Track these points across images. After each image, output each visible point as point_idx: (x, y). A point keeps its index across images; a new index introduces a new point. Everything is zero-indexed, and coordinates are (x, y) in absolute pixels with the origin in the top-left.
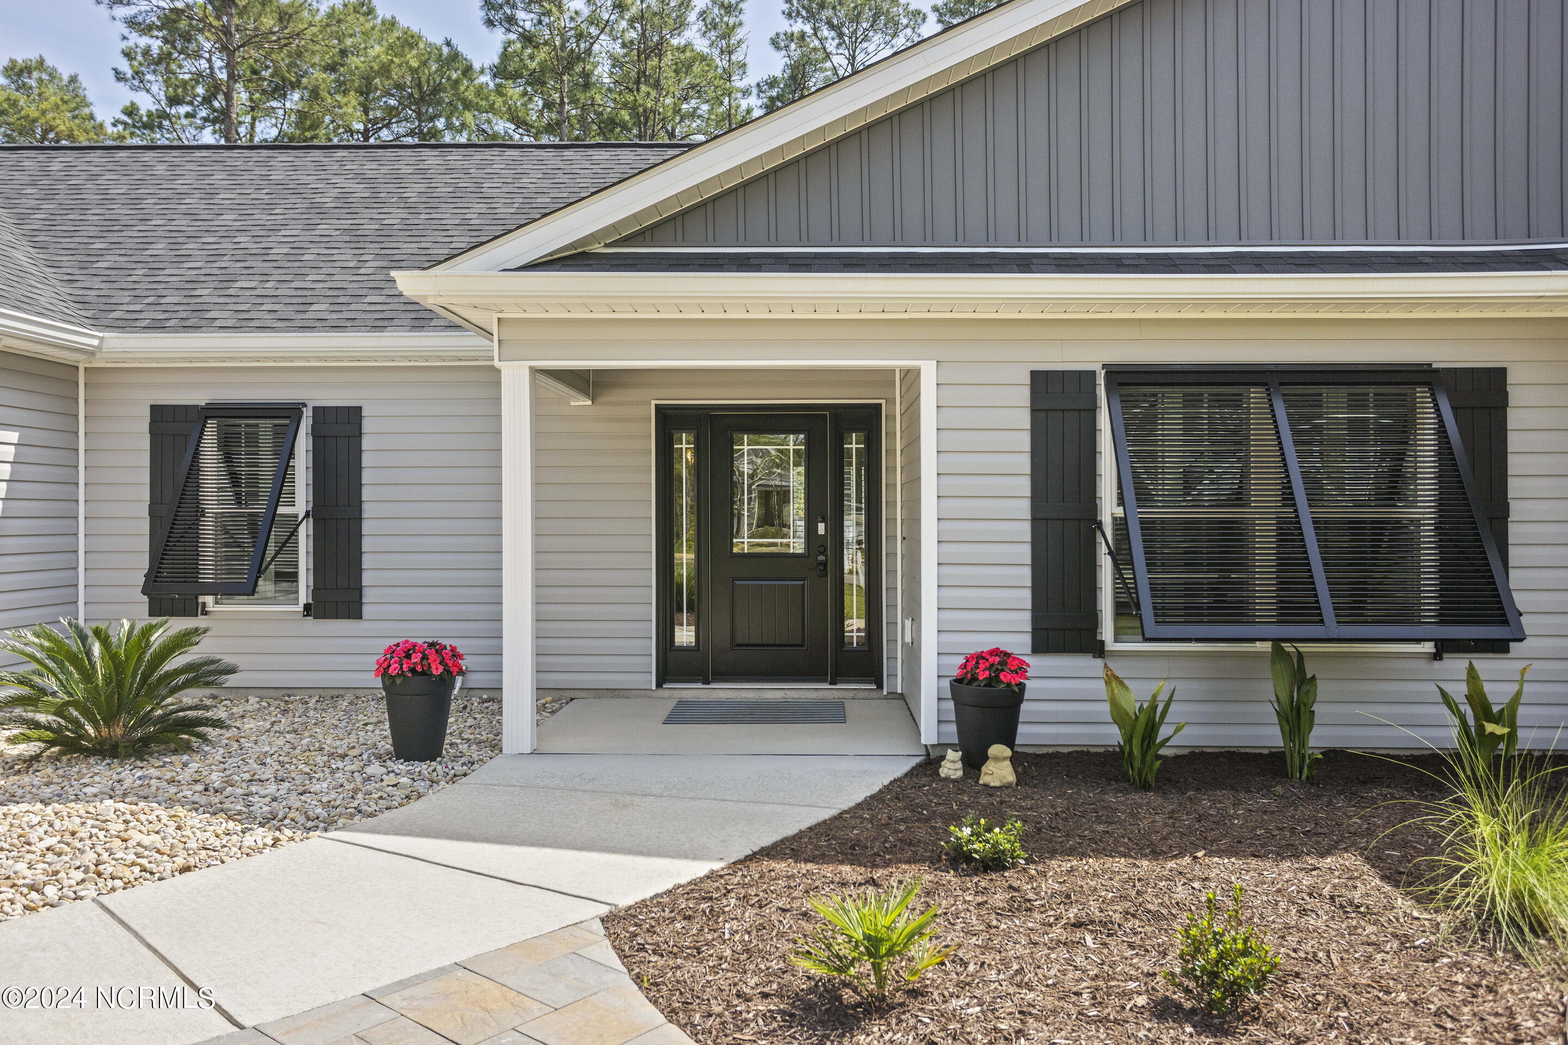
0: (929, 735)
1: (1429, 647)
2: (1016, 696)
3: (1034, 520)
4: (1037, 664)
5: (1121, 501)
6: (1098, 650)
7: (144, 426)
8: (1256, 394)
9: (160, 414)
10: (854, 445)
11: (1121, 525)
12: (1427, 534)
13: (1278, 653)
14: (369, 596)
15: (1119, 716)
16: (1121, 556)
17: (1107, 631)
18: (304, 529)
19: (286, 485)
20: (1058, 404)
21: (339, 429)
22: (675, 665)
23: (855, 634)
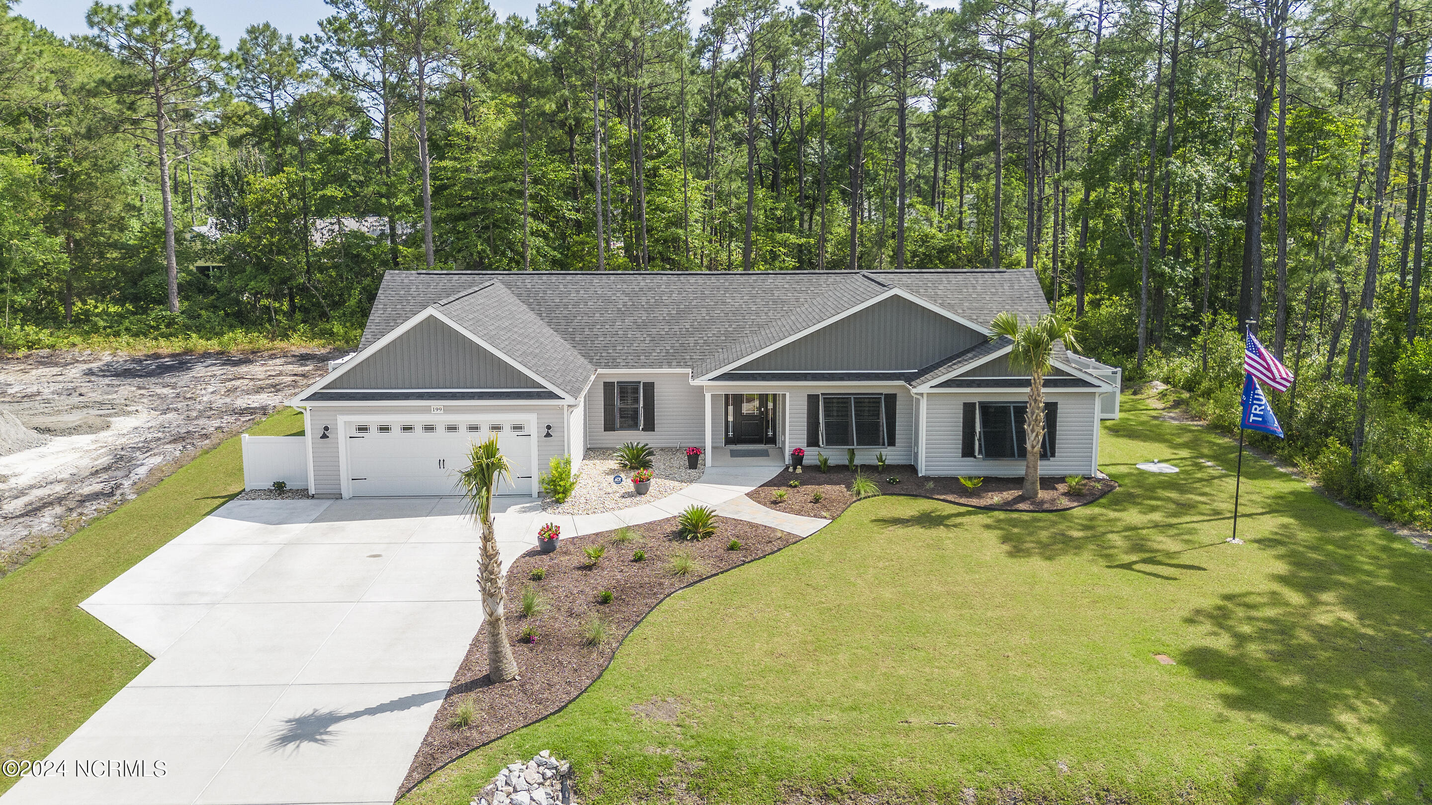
0: (787, 462)
2: (803, 454)
3: (808, 422)
4: (809, 448)
5: (824, 418)
6: (818, 447)
7: (602, 386)
9: (606, 386)
10: (769, 400)
14: (657, 426)
15: (823, 458)
16: (824, 431)
17: (820, 444)
18: (641, 411)
19: (636, 400)
20: (813, 400)
21: (649, 388)
22: (728, 441)
23: (770, 433)
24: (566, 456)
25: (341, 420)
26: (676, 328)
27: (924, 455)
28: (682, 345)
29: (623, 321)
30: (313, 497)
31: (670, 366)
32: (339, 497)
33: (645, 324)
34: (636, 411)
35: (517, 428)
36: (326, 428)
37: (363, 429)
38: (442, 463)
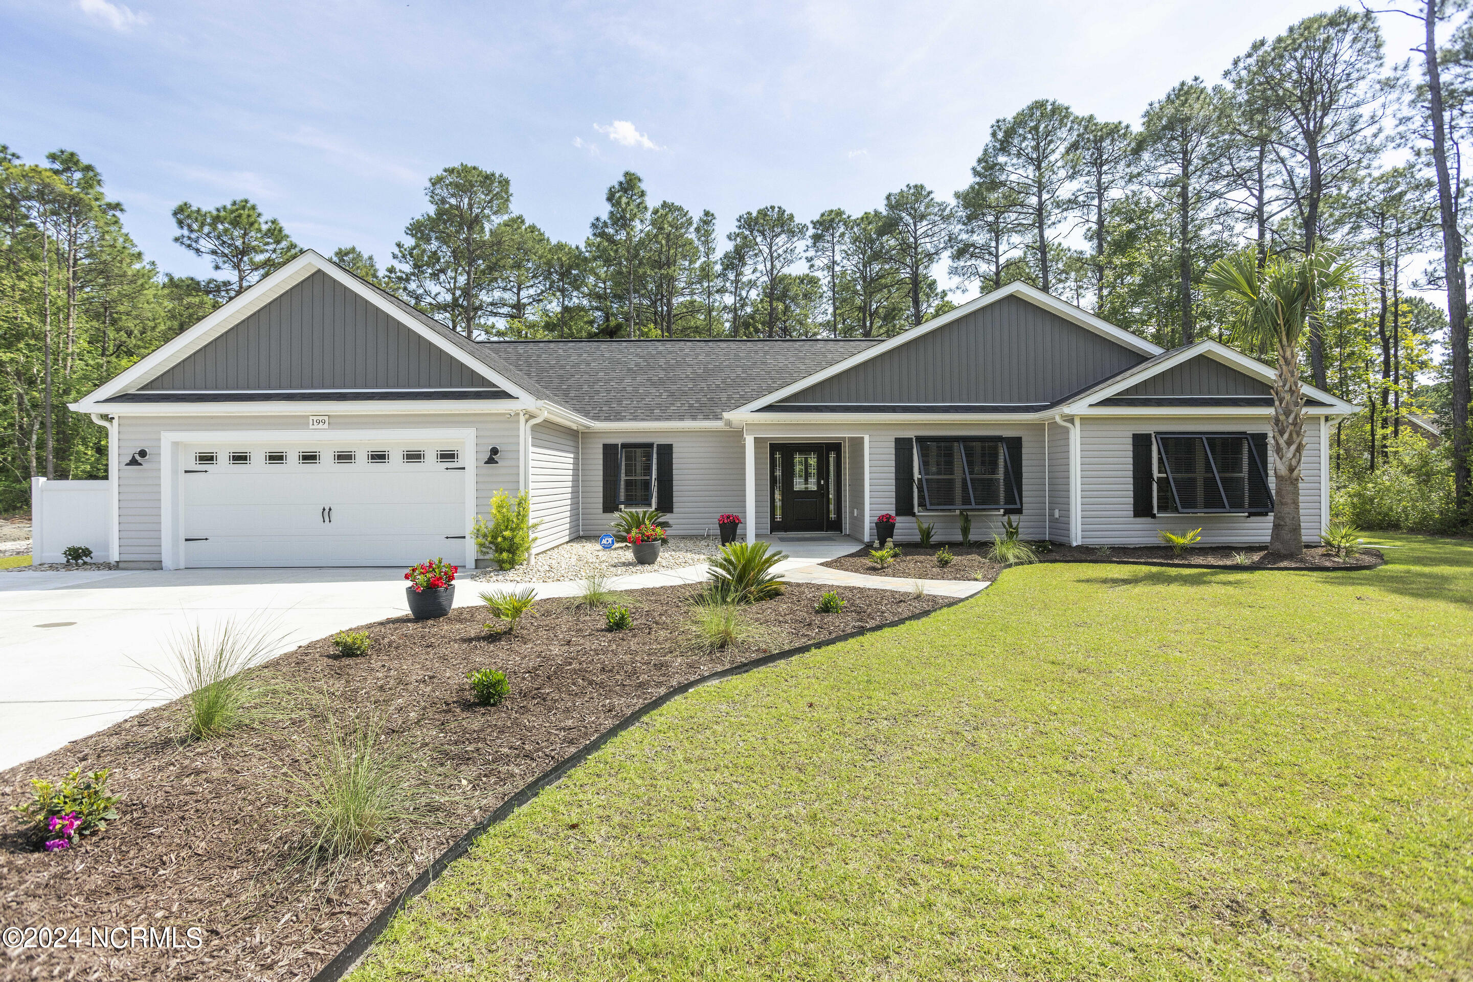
0: (867, 539)
1: (1002, 511)
2: (893, 526)
3: (896, 479)
4: (898, 519)
5: (920, 473)
6: (914, 515)
7: (601, 451)
8: (956, 444)
9: (606, 447)
10: (832, 456)
11: (920, 480)
12: (1002, 482)
13: (961, 513)
14: (675, 505)
15: (921, 530)
16: (920, 490)
17: (916, 510)
18: (654, 483)
19: (647, 469)
20: (902, 447)
21: (666, 451)
22: (776, 527)
23: (832, 516)
24: (521, 494)
25: (168, 438)
26: (703, 385)
27: (1079, 520)
28: (711, 399)
29: (634, 379)
30: (117, 566)
31: (694, 418)
32: (156, 565)
33: (661, 382)
34: (647, 484)
35: (447, 456)
36: (143, 453)
37: (207, 458)
38: (326, 514)
